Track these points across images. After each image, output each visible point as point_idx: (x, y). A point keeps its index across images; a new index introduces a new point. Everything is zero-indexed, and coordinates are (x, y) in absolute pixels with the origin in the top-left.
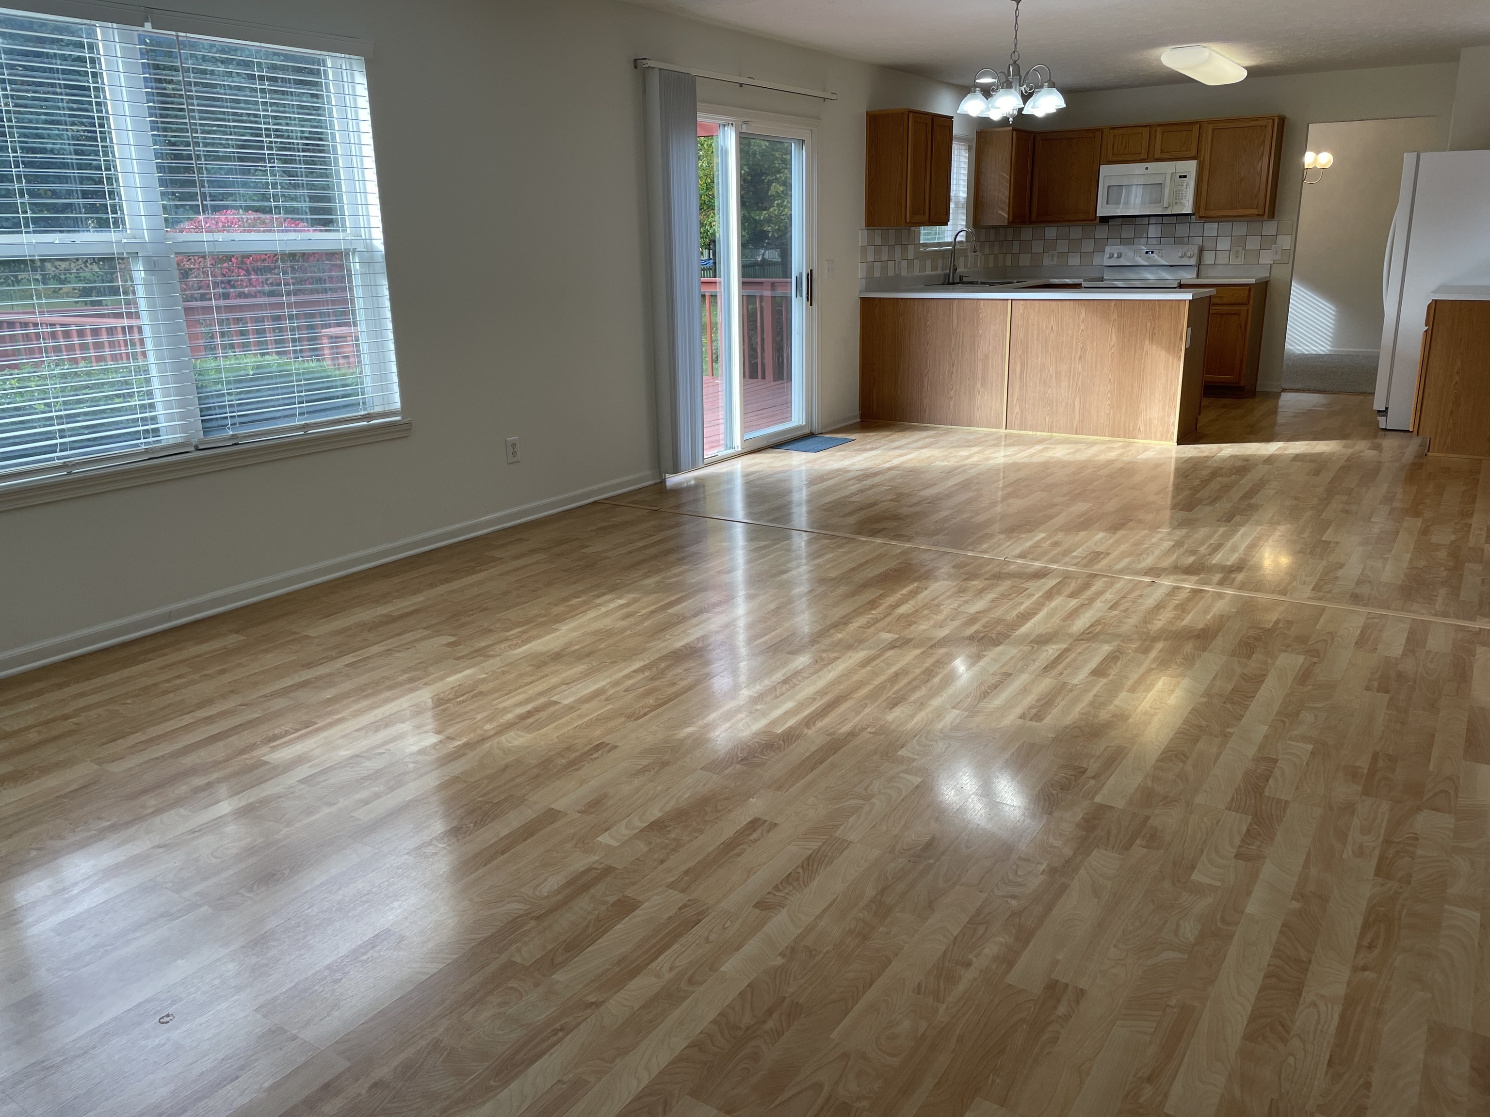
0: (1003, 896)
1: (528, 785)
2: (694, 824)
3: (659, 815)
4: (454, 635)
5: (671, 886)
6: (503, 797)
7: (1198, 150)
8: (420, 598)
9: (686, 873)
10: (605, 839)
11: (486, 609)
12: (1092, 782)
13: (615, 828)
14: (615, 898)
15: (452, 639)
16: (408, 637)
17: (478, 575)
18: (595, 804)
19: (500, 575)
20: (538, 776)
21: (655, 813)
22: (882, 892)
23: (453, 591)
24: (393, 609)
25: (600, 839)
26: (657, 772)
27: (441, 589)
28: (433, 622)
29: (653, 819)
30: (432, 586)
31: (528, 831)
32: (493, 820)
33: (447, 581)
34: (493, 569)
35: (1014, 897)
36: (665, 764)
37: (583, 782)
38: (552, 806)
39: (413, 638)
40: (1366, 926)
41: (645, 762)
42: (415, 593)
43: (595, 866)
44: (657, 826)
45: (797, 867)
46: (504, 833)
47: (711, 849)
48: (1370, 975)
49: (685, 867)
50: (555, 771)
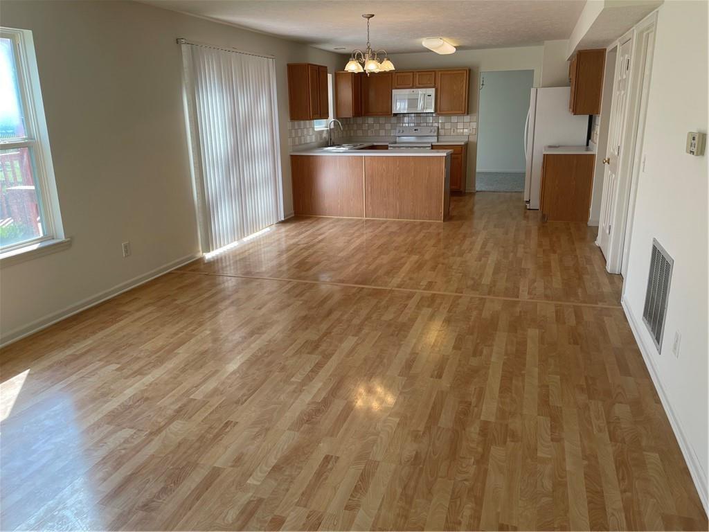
0: (462, 481)
1: (197, 453)
2: (296, 464)
3: (276, 461)
4: (118, 363)
5: (298, 504)
6: (185, 463)
7: (435, 84)
8: (89, 342)
9: (303, 494)
10: (250, 481)
11: (131, 345)
12: (476, 409)
13: (254, 473)
14: (270, 518)
15: (119, 366)
16: (90, 368)
17: (120, 323)
18: (238, 461)
19: (132, 322)
20: (200, 447)
21: (273, 461)
22: (405, 488)
23: (108, 336)
24: (75, 350)
25: (248, 482)
26: (265, 436)
27: (100, 335)
28: (103, 356)
29: (273, 465)
30: (94, 333)
31: (207, 483)
32: (184, 479)
33: (102, 329)
34: (127, 319)
35: (466, 480)
36: (267, 430)
37: (226, 448)
38: (215, 465)
39: (94, 368)
40: (617, 469)
41: (257, 430)
42: (85, 338)
43: (252, 499)
44: (276, 469)
45: (358, 482)
46: (193, 487)
47: (310, 478)
48: (628, 494)
49: (301, 491)
50: (208, 442)
